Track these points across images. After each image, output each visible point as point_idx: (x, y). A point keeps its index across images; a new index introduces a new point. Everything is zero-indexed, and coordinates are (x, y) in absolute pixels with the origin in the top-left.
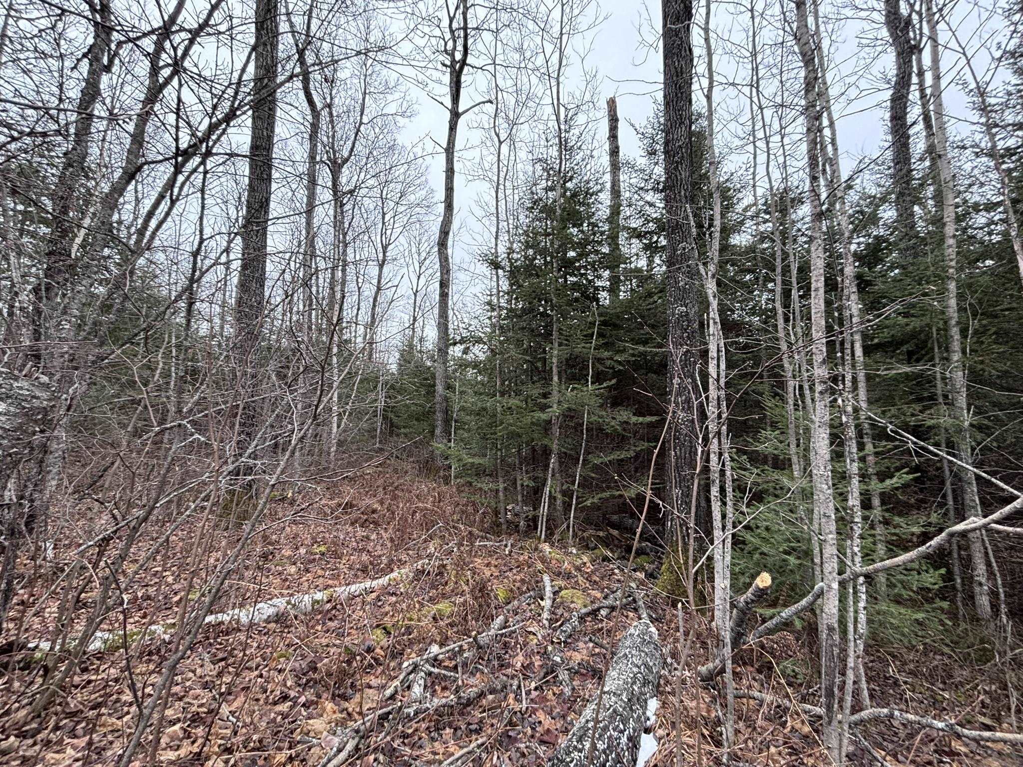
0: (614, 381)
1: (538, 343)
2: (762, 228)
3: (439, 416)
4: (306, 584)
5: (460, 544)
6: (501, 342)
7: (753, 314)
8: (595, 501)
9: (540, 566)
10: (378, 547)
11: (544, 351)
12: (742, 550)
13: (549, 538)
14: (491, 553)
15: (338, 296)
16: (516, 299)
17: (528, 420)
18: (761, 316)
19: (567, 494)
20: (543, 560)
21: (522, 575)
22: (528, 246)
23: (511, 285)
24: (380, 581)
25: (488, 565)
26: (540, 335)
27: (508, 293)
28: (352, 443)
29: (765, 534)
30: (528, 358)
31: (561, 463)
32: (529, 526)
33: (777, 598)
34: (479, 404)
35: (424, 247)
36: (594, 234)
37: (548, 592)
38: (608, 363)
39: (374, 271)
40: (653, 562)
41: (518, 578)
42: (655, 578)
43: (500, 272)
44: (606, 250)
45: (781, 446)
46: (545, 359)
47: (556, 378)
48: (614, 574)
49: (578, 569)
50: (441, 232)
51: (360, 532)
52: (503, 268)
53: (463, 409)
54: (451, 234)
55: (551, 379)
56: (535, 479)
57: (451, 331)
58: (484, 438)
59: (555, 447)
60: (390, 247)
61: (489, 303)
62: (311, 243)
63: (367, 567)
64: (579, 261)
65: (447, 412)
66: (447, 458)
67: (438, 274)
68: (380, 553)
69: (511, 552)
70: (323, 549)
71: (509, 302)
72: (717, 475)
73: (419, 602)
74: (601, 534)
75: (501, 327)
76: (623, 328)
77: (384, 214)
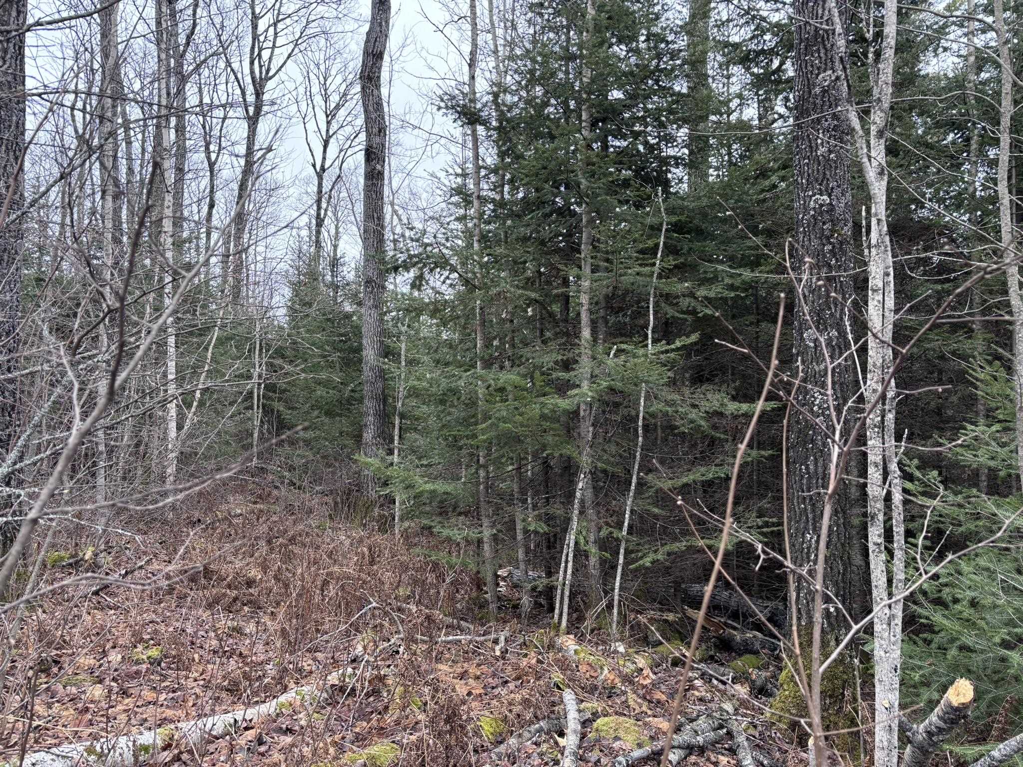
0: (694, 337)
1: (552, 266)
2: (979, 41)
3: (370, 406)
4: (123, 717)
5: (410, 640)
6: (482, 265)
7: (958, 207)
8: (660, 557)
9: (557, 676)
10: (260, 647)
11: (566, 282)
12: (928, 642)
13: (574, 627)
14: (467, 655)
15: (170, 177)
16: (511, 181)
17: (535, 410)
18: (972, 211)
19: (608, 545)
20: (564, 665)
21: (525, 692)
22: (533, 80)
23: (502, 155)
24: (264, 709)
25: (463, 676)
26: (558, 250)
27: (495, 171)
28: (206, 458)
29: (968, 612)
30: (533, 295)
31: (596, 490)
32: (538, 605)
33: (988, 728)
34: (444, 383)
35: (336, 83)
36: (659, 56)
37: (573, 723)
38: (685, 302)
39: (238, 130)
40: (765, 667)
41: (518, 697)
42: (770, 695)
43: (481, 130)
44: (681, 87)
45: (1003, 452)
46: (566, 298)
47: (586, 333)
48: (692, 687)
49: (628, 679)
50: (366, 53)
51: (225, 622)
52: (485, 123)
53: (414, 393)
54: (386, 57)
55: (577, 335)
56: (549, 519)
57: (389, 246)
58: (454, 444)
59: (585, 460)
60: (270, 85)
61: (459, 191)
62: (113, 75)
63: (236, 684)
64: (628, 107)
65: (384, 399)
66: (385, 484)
67: (363, 136)
68: (262, 657)
69: (505, 652)
70: (154, 652)
71: (498, 187)
72: (880, 505)
73: (334, 744)
74: (671, 617)
75: (483, 238)
76: (713, 238)
77: (255, 18)
